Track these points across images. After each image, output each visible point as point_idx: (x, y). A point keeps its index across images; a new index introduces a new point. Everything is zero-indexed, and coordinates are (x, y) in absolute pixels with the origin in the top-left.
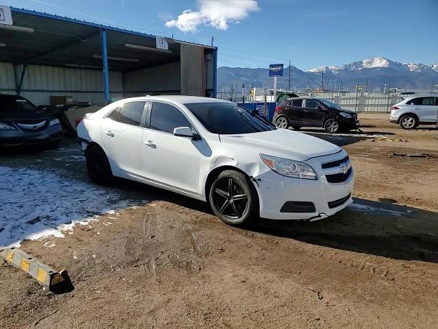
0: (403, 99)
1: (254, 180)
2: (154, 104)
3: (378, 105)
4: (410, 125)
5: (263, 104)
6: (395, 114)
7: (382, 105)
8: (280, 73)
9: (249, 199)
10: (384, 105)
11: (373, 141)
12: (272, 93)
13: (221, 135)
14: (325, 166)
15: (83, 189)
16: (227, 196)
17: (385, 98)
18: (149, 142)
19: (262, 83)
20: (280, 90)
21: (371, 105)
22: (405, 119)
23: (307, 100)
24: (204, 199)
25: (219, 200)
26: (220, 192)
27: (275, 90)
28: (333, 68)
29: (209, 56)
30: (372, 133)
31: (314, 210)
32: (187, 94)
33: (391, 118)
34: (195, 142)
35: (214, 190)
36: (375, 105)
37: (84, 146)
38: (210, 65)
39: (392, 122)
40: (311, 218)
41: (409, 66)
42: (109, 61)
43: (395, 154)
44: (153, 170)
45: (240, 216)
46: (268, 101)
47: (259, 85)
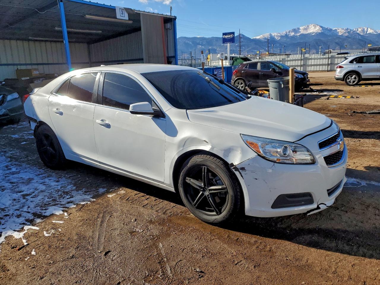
0: (346, 59)
1: (236, 169)
2: (107, 75)
3: (320, 65)
4: (354, 82)
5: (220, 68)
6: (340, 72)
7: (323, 65)
8: (232, 40)
9: (231, 192)
10: (325, 65)
11: (328, 99)
12: (226, 58)
13: (188, 111)
14: (322, 145)
15: (31, 176)
16: (202, 188)
17: (326, 58)
18: (102, 120)
19: (216, 50)
20: (233, 55)
21: (314, 65)
22: (349, 77)
23: (262, 63)
24: (172, 189)
25: (191, 192)
26: (192, 182)
27: (229, 55)
28: (276, 34)
29: (169, 25)
30: (322, 91)
31: (311, 202)
32: (149, 62)
33: (336, 76)
34: (158, 120)
35: (184, 179)
36: (317, 65)
37: (33, 125)
38: (170, 32)
39: (337, 79)
40: (309, 212)
41: (338, 31)
42: (69, 33)
43: (354, 112)
44: (110, 154)
45: (219, 212)
46: (224, 66)
47: (215, 52)
